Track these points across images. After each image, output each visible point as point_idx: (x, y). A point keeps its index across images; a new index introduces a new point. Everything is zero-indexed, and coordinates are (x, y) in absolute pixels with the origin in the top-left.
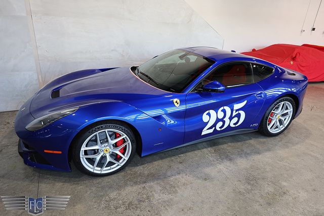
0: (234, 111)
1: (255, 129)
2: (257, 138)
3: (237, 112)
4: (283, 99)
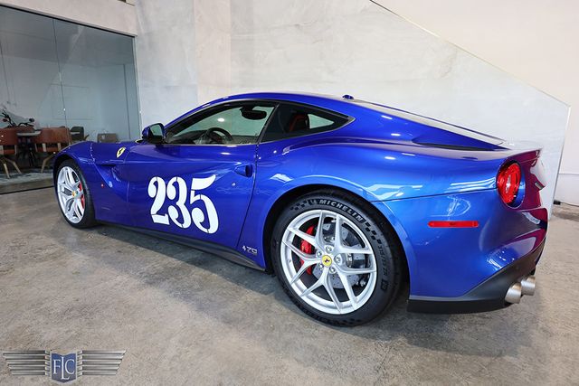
0: (193, 193)
4: (318, 201)
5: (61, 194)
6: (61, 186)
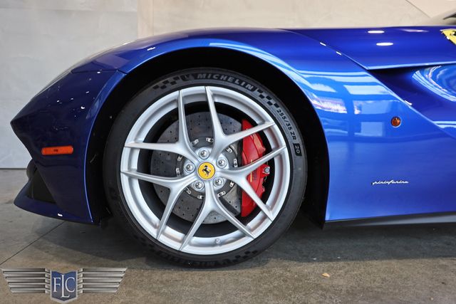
5: (131, 178)
6: (132, 149)
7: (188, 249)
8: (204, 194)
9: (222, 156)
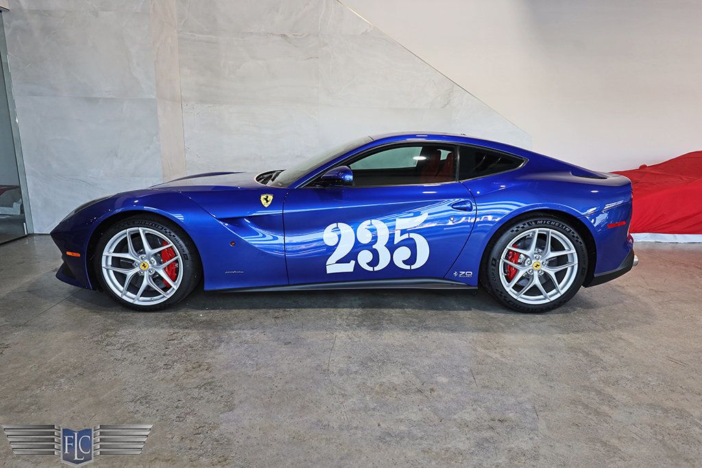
0: (397, 233)
1: (469, 286)
2: (484, 309)
3: (406, 236)
4: (536, 222)
5: (107, 270)
6: (107, 257)
7: (137, 303)
8: (143, 277)
9: (152, 258)
